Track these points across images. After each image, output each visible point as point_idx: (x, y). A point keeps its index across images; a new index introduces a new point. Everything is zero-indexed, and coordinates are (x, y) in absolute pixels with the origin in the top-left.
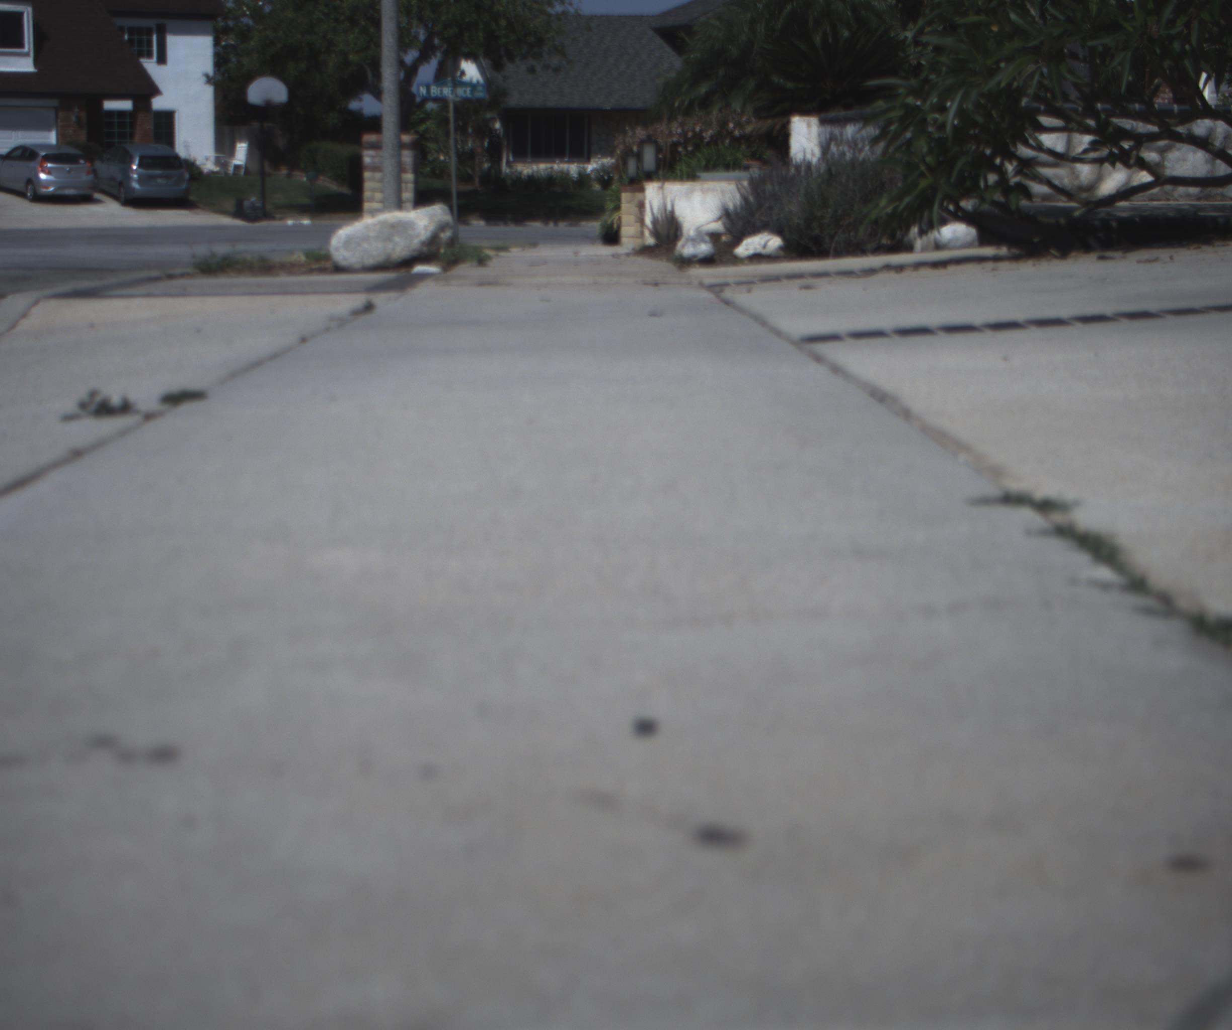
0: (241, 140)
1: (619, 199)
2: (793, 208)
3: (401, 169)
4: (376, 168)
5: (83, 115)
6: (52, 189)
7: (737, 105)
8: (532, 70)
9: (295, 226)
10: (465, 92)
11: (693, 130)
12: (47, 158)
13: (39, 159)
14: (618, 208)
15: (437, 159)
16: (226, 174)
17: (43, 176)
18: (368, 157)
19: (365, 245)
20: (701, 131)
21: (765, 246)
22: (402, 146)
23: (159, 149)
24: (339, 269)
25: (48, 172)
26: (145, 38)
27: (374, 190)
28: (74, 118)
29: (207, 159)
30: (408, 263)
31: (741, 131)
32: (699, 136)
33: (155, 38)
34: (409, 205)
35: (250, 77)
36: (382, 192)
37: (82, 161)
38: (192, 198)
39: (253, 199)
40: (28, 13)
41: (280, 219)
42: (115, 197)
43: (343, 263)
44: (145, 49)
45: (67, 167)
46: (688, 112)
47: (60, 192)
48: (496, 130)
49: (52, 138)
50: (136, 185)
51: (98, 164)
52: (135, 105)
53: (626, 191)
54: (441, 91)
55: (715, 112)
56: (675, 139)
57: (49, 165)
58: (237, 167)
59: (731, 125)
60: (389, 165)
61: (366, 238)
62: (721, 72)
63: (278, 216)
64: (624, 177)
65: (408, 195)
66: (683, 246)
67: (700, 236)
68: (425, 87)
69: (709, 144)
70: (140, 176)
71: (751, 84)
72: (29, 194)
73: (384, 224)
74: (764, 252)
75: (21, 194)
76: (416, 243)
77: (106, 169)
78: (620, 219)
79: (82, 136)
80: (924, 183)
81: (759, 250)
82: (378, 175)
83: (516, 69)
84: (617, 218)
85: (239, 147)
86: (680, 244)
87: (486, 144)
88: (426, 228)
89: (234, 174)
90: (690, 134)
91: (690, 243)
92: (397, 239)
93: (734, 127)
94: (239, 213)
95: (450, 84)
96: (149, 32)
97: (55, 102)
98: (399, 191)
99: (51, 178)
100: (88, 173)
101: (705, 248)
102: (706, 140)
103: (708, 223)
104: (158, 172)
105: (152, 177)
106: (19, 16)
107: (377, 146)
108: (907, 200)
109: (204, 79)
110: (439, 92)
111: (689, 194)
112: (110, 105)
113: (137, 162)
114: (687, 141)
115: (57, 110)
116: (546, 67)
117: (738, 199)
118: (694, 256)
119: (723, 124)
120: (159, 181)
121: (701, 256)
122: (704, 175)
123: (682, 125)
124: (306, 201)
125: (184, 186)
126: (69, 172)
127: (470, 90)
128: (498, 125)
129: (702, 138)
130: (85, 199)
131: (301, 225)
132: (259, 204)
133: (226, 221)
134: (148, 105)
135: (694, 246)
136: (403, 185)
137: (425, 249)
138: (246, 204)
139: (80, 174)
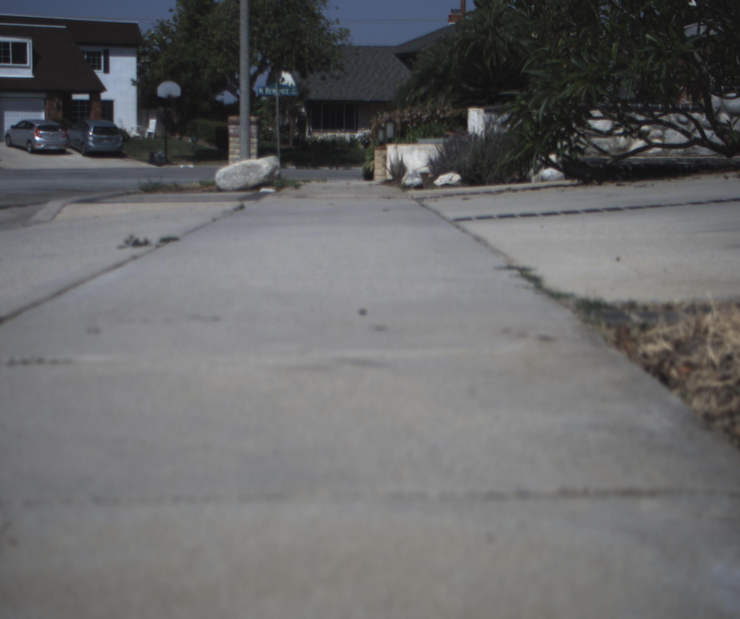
0: (152, 118)
1: (373, 154)
2: (466, 159)
3: (250, 136)
4: (236, 136)
5: (61, 103)
6: (43, 146)
7: (442, 100)
8: (324, 78)
9: (184, 168)
10: (285, 92)
11: (416, 115)
12: (40, 128)
13: (35, 128)
14: (373, 159)
15: (268, 129)
16: (144, 138)
17: (37, 138)
18: (232, 129)
19: (234, 177)
20: (421, 115)
21: (451, 180)
22: (251, 123)
23: (104, 123)
24: (220, 190)
25: (40, 136)
26: (97, 57)
27: (234, 148)
28: (55, 105)
29: (132, 129)
30: (257, 187)
31: (444, 115)
32: (419, 118)
33: (102, 58)
34: (254, 156)
35: (158, 81)
36: (239, 148)
37: (60, 130)
38: (124, 151)
39: (160, 153)
40: (29, 43)
41: (176, 164)
42: (79, 151)
43: (222, 187)
44: (97, 64)
45: (51, 133)
46: (413, 104)
47: (47, 148)
48: (302, 113)
49: (42, 116)
50: (91, 144)
51: (69, 132)
52: (91, 97)
53: (377, 149)
54: (272, 91)
55: (429, 104)
56: (406, 119)
57: (41, 132)
58: (150, 134)
59: (438, 112)
60: (243, 134)
61: (235, 174)
62: (433, 81)
63: (174, 162)
64: (377, 141)
65: (254, 151)
66: (406, 179)
67: (415, 174)
68: (262, 89)
69: (425, 122)
70: (94, 139)
71: (450, 88)
72: (29, 149)
73: (245, 166)
74: (450, 183)
75: (24, 149)
76: (261, 176)
77: (75, 134)
78: (374, 165)
79: (60, 115)
80: (528, 146)
81: (448, 182)
82: (237, 139)
83: (314, 78)
84: (372, 164)
85: (152, 122)
86: (404, 178)
87: (296, 121)
88: (267, 168)
89: (148, 137)
90: (415, 117)
91: (410, 178)
92: (252, 174)
93: (440, 113)
94: (152, 161)
95: (277, 87)
96: (99, 54)
97: (44, 95)
98: (249, 149)
99: (42, 139)
100: (64, 137)
101: (417, 180)
102: (424, 120)
103: (422, 167)
104: (105, 136)
105: (101, 139)
106: (24, 45)
107: (237, 123)
108: (519, 155)
109: (131, 82)
110: (270, 92)
111: (412, 151)
112: (76, 97)
113: (92, 130)
114: (413, 121)
115: (45, 100)
116: (332, 76)
117: (437, 154)
118: (412, 185)
119: (434, 111)
120: (105, 142)
121: (415, 184)
122: (420, 140)
123: (410, 111)
124: (191, 154)
125: (120, 144)
126: (52, 136)
127: (288, 91)
128: (303, 110)
129: (422, 119)
130: (62, 152)
131: (188, 168)
132: (163, 156)
133: (145, 165)
134: (99, 96)
135: (412, 179)
136: (252, 145)
137: (266, 180)
138: (156, 155)
139: (59, 137)
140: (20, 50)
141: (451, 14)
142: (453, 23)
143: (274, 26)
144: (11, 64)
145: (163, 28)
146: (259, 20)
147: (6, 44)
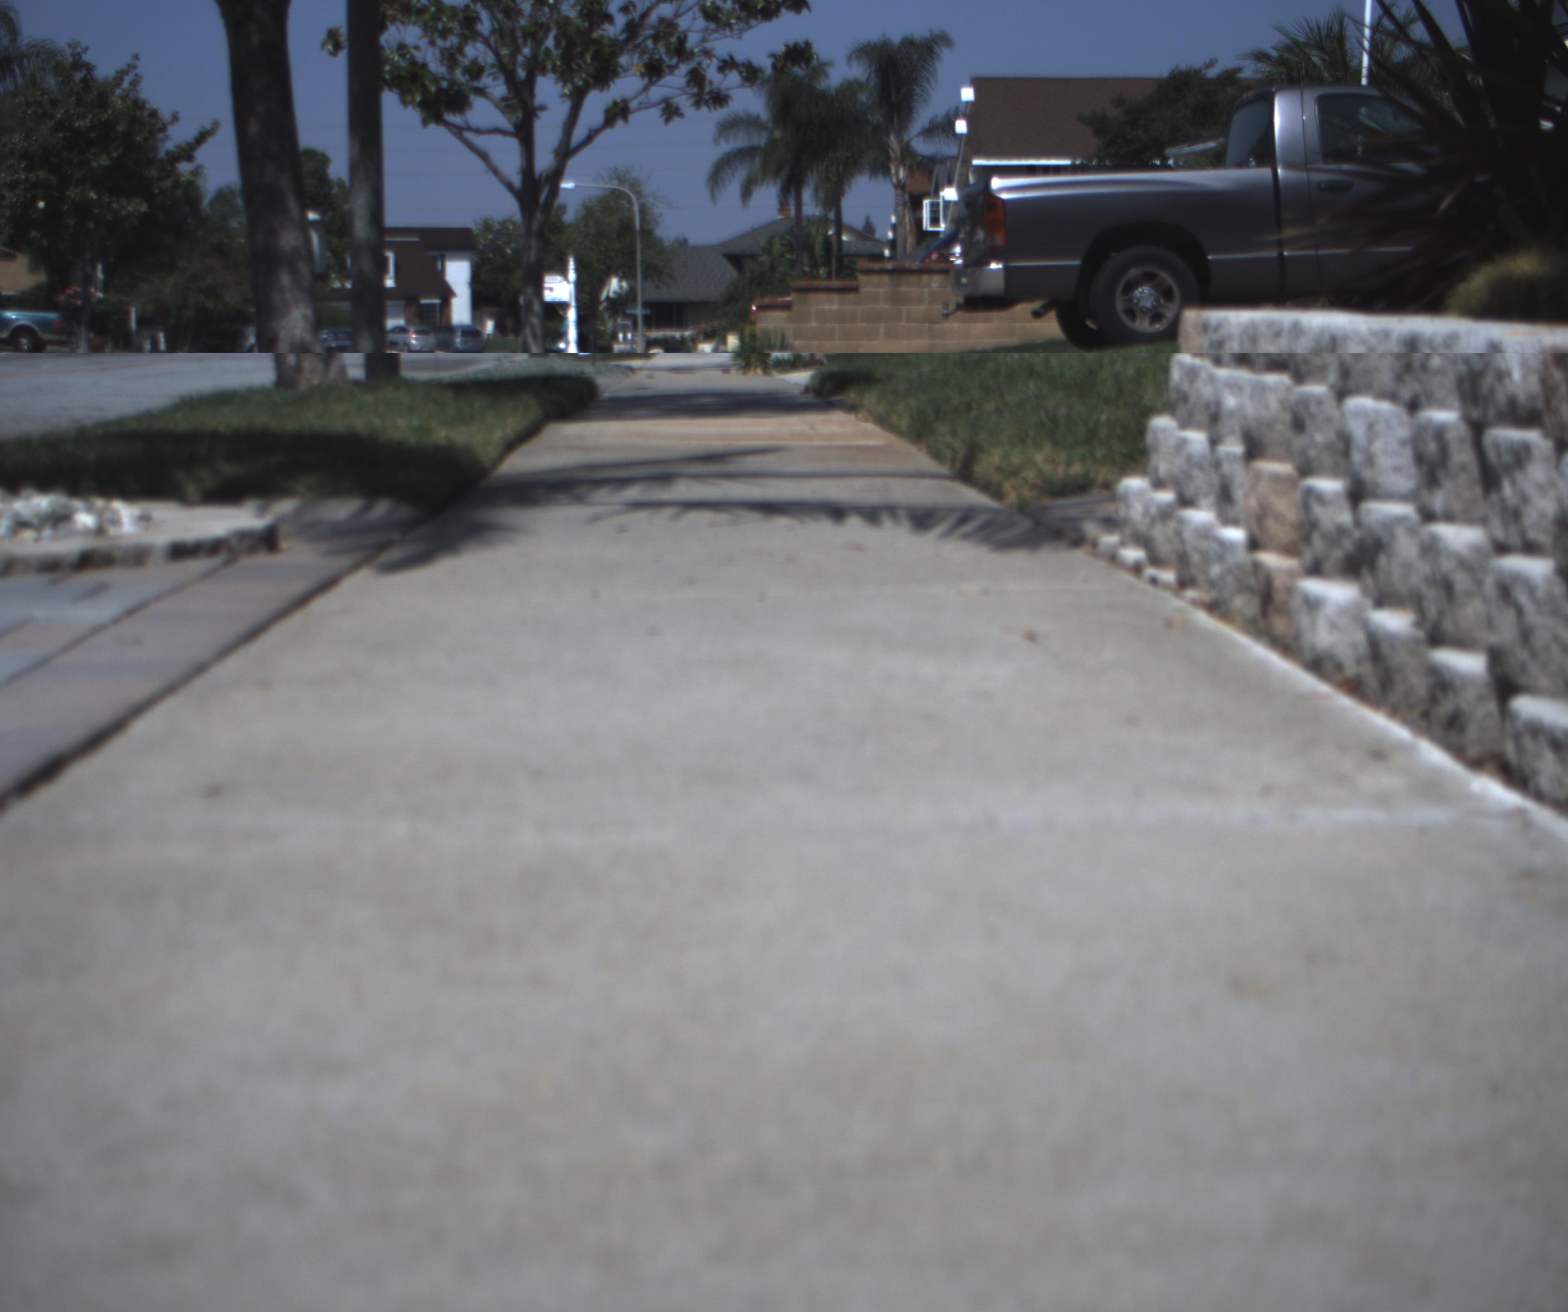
0: (487, 318)
5: (417, 309)
8: (658, 287)
12: (417, 332)
13: (411, 333)
17: (414, 342)
23: (443, 322)
25: (416, 339)
33: (439, 262)
37: (432, 334)
40: (391, 256)
45: (425, 337)
49: (403, 321)
50: (459, 345)
52: (442, 302)
53: (696, 344)
57: (418, 336)
58: (489, 335)
70: (461, 340)
72: (405, 351)
79: (419, 319)
85: (490, 323)
96: (433, 259)
97: (403, 302)
116: (664, 283)
125: (483, 345)
134: (449, 301)
142: (782, 217)
143: (617, 246)
145: (487, 226)
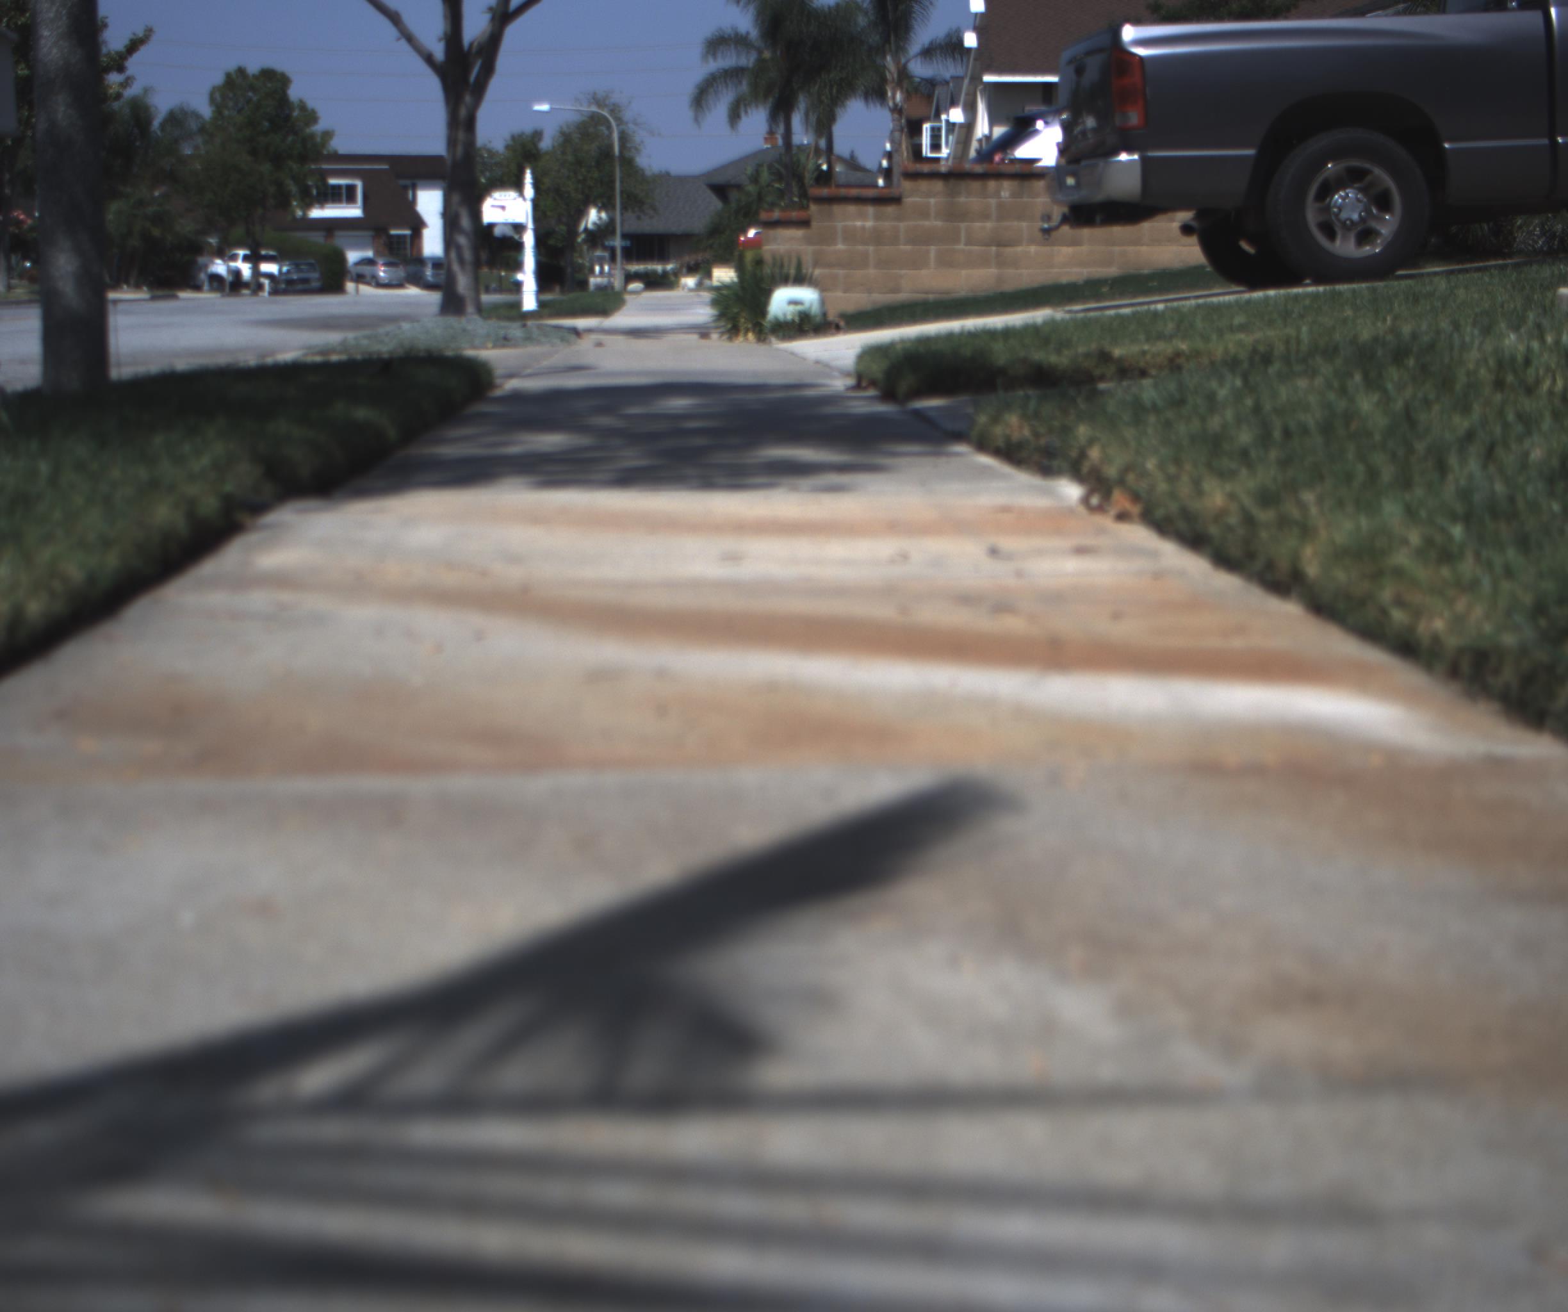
1: (677, 280)
5: (384, 238)
6: (387, 281)
13: (379, 265)
17: (382, 274)
25: (384, 272)
28: (379, 241)
33: (410, 191)
40: (359, 184)
42: (416, 285)
45: (393, 269)
47: (391, 282)
49: (371, 253)
50: (430, 279)
52: (413, 233)
57: (386, 269)
70: (432, 273)
72: (373, 283)
75: (368, 283)
79: (387, 250)
83: (629, 214)
96: (404, 188)
97: (370, 233)
99: (385, 275)
100: (405, 272)
104: (440, 271)
105: (438, 274)
106: (355, 186)
112: (393, 232)
115: (373, 238)
120: (443, 276)
126: (391, 271)
130: (400, 286)
134: (420, 233)
139: (401, 272)
140: (351, 189)
141: (766, 136)
142: (769, 146)
143: (596, 175)
144: (344, 205)
146: (583, 170)
147: (339, 187)
